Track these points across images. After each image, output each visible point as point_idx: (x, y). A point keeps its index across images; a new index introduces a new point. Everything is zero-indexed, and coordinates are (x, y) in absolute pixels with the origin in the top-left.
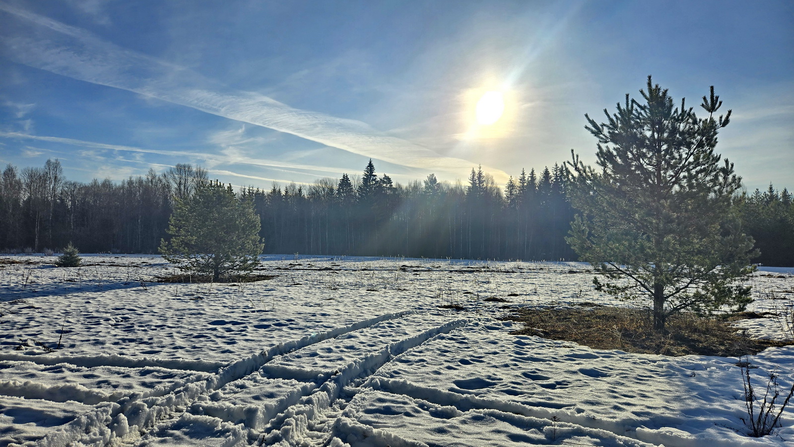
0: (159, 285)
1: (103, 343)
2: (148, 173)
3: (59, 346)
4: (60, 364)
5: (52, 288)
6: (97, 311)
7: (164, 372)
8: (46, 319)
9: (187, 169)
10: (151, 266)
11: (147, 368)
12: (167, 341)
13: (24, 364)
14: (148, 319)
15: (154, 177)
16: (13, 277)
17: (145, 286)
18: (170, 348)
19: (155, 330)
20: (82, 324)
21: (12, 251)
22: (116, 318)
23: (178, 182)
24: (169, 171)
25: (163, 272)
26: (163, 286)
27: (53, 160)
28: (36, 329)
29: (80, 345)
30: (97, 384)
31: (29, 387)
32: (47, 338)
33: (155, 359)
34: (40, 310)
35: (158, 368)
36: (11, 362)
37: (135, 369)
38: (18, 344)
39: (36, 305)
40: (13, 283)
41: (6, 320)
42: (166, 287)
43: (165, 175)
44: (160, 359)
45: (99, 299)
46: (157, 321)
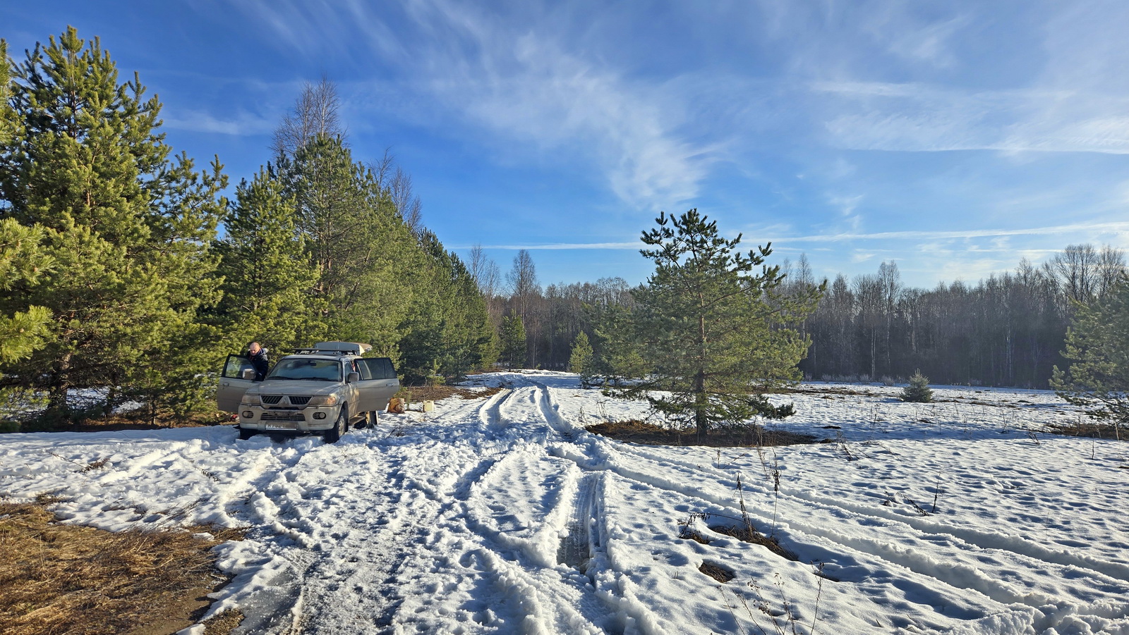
0: (1058, 438)
1: (993, 516)
2: (1018, 266)
3: (934, 510)
4: (942, 534)
5: (905, 429)
6: (973, 468)
7: (1104, 581)
8: (909, 470)
9: (1084, 251)
10: (1035, 406)
11: (1073, 567)
12: (1095, 531)
13: (898, 525)
14: (1055, 491)
15: (1028, 270)
16: (858, 412)
17: (1035, 438)
18: (1104, 543)
19: (1071, 509)
20: (957, 483)
21: (847, 378)
22: (1003, 482)
23: (1070, 274)
24: (1053, 258)
25: (1058, 419)
26: (1065, 441)
27: (888, 263)
28: (900, 481)
29: (962, 513)
30: (1000, 574)
31: (913, 557)
32: (917, 496)
33: (1084, 557)
34: (899, 457)
35: (1092, 572)
36: (882, 520)
37: (1053, 564)
38: (884, 498)
39: (893, 450)
40: (858, 418)
41: (864, 465)
42: (1072, 443)
43: (1046, 265)
44: (1092, 558)
45: (971, 450)
46: (1071, 496)
